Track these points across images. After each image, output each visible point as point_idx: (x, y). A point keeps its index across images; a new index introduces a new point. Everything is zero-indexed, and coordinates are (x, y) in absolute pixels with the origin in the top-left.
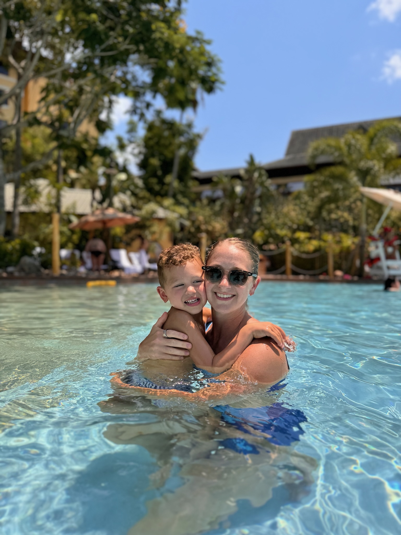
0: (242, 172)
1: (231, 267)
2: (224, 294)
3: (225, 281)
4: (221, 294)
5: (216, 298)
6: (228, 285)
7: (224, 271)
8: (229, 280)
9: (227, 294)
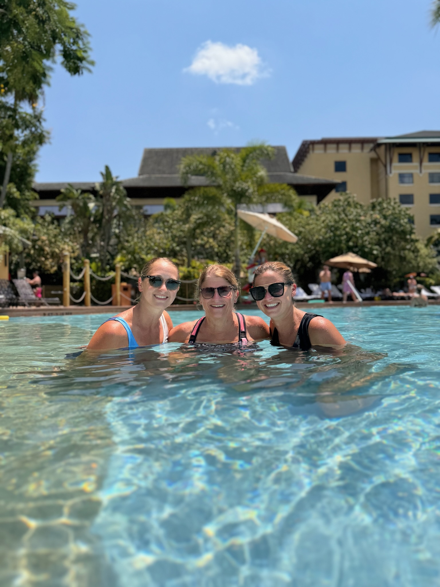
0: (98, 187)
1: (168, 278)
2: (162, 296)
3: (164, 287)
4: (159, 295)
5: (155, 298)
6: (167, 290)
7: (163, 280)
8: (167, 286)
9: (163, 296)
